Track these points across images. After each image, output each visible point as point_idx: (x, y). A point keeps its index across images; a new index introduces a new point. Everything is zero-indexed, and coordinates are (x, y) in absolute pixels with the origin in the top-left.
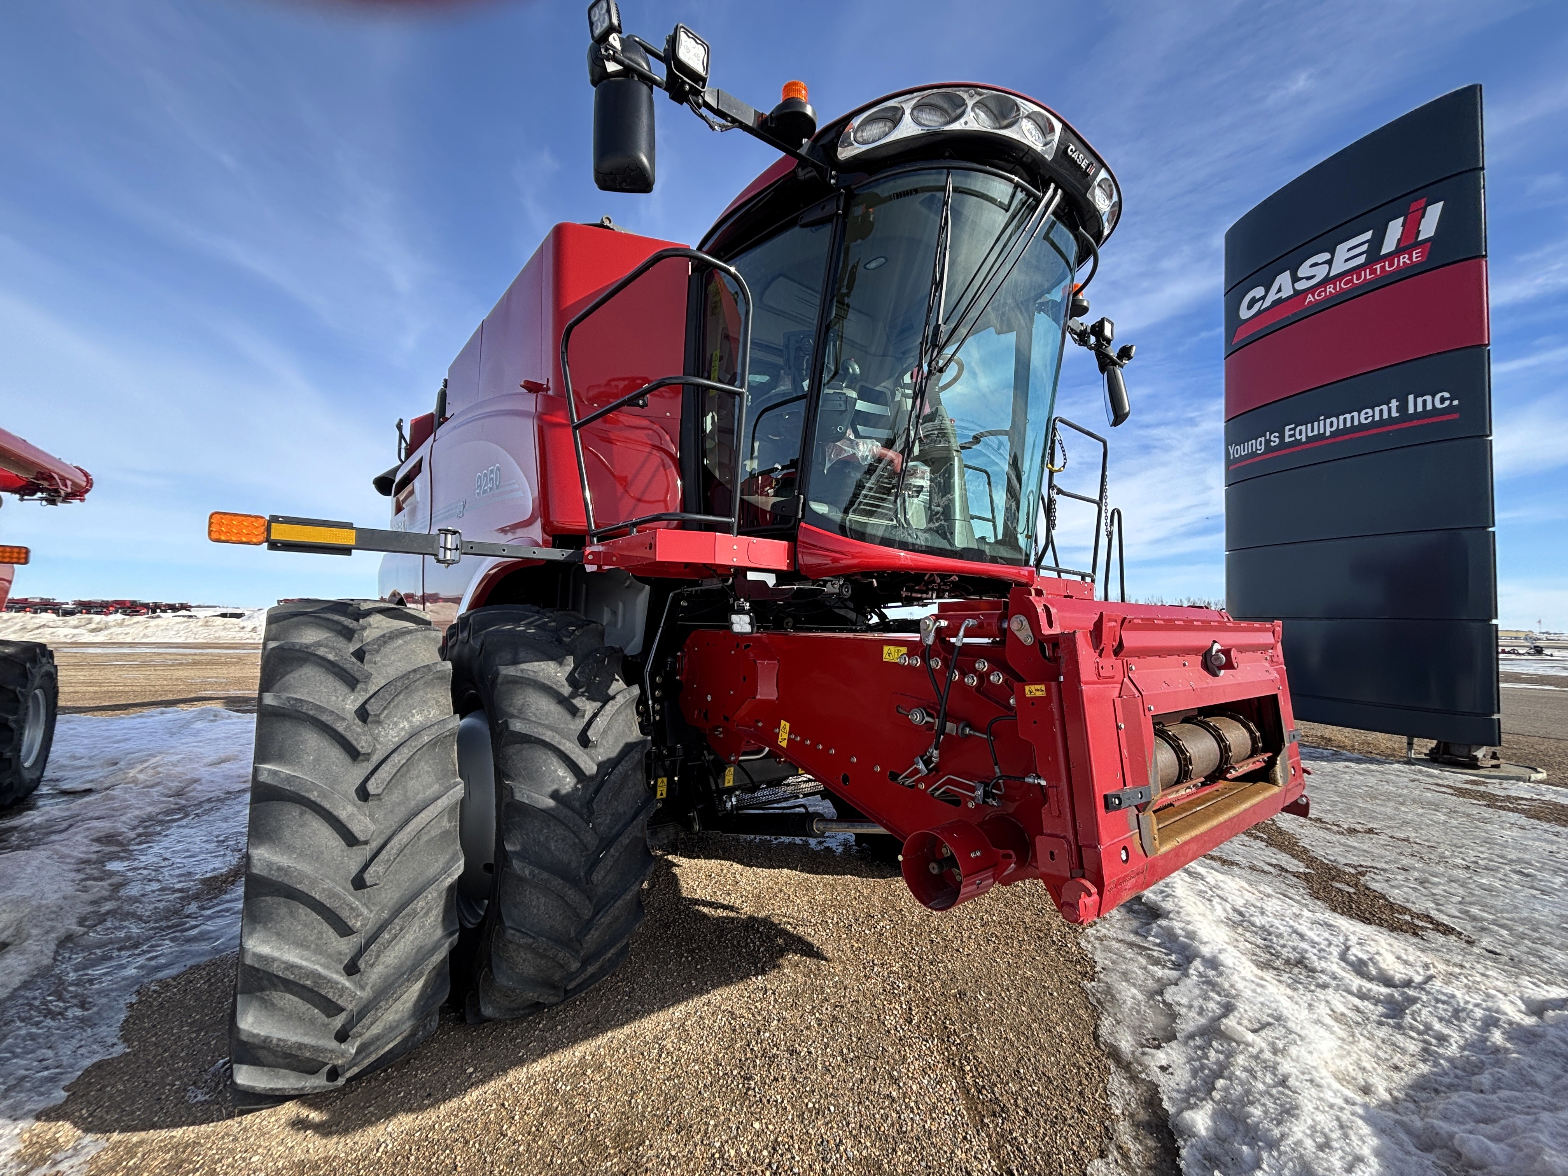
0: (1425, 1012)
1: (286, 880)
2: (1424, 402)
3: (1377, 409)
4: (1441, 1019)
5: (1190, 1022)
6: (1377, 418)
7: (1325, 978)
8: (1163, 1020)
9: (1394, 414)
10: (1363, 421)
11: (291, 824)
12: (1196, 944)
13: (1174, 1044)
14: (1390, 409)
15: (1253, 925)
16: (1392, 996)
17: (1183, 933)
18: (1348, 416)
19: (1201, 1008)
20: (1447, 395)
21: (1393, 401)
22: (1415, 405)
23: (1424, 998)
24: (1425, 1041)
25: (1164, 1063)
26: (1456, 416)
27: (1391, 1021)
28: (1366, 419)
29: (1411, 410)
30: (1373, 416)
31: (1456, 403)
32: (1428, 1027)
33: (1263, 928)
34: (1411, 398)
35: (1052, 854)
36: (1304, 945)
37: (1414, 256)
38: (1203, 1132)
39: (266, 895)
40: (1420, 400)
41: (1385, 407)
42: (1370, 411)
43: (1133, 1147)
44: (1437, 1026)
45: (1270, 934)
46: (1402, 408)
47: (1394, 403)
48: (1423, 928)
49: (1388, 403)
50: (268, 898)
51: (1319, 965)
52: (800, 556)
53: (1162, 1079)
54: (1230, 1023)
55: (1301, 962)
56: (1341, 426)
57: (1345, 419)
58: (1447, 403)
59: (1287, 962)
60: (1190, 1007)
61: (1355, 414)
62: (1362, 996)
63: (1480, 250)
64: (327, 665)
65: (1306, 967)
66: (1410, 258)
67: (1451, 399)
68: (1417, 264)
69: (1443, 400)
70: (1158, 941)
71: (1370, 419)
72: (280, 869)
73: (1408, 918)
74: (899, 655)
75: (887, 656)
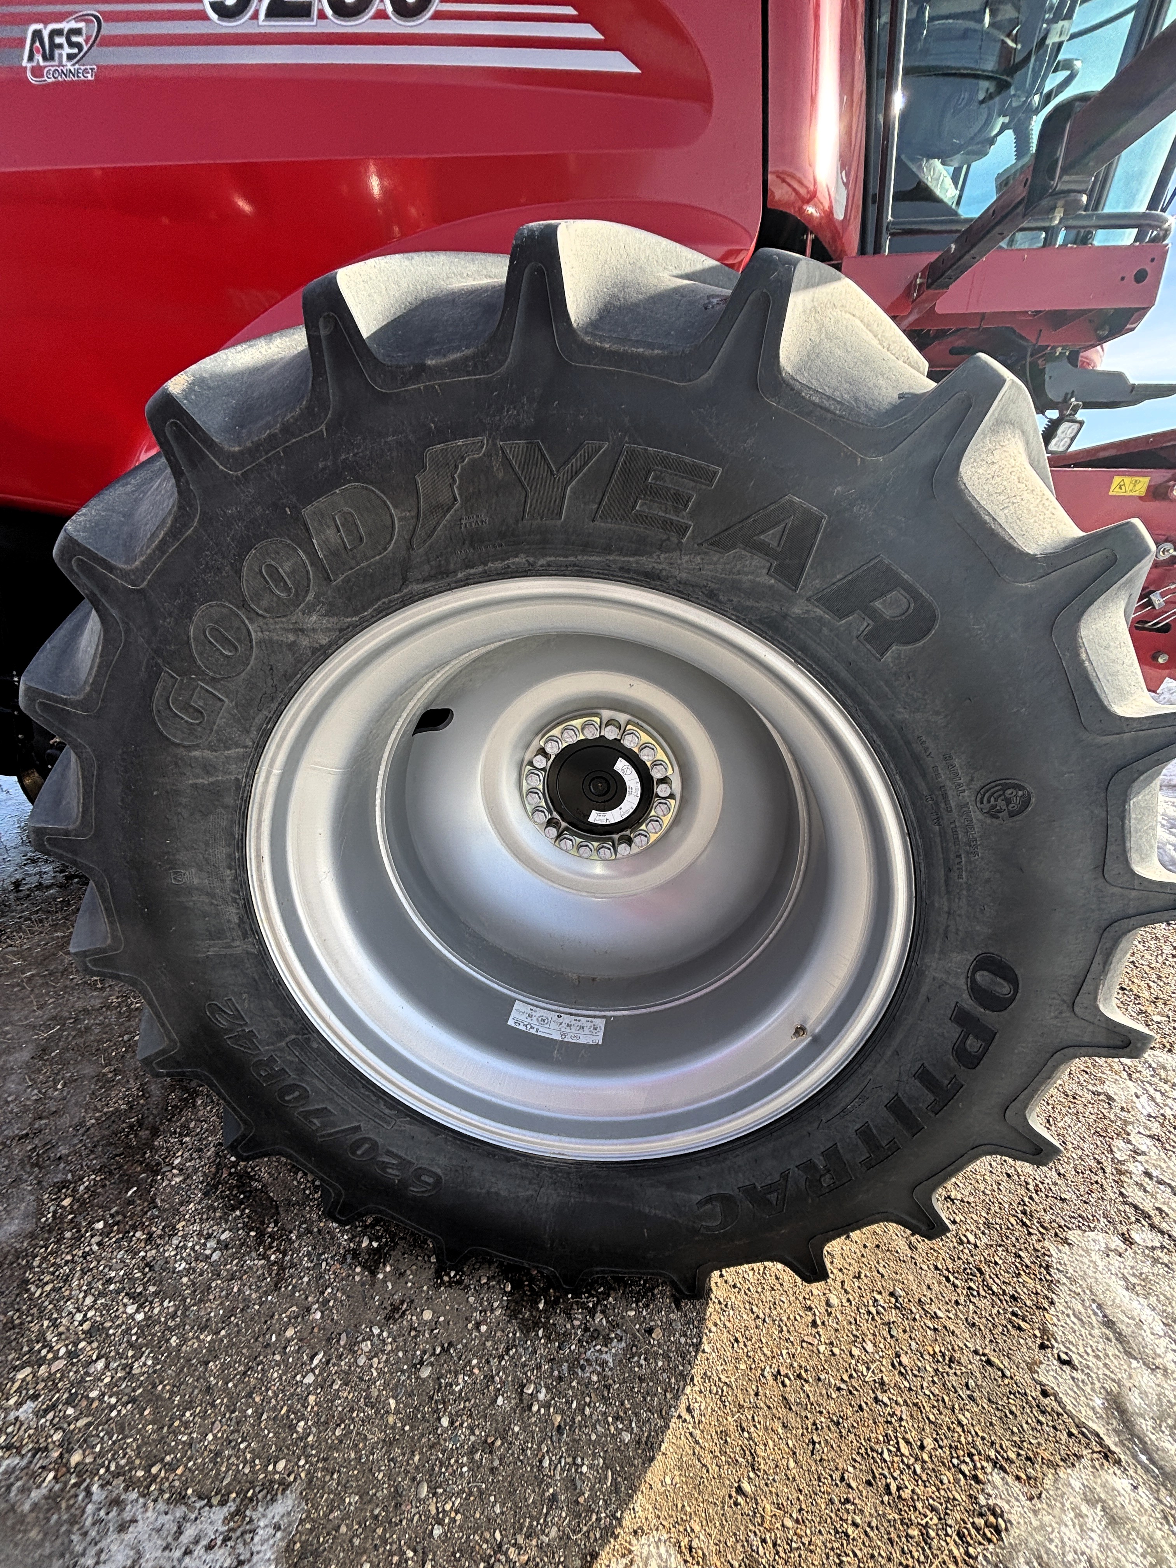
74: (1138, 487)
75: (1117, 489)
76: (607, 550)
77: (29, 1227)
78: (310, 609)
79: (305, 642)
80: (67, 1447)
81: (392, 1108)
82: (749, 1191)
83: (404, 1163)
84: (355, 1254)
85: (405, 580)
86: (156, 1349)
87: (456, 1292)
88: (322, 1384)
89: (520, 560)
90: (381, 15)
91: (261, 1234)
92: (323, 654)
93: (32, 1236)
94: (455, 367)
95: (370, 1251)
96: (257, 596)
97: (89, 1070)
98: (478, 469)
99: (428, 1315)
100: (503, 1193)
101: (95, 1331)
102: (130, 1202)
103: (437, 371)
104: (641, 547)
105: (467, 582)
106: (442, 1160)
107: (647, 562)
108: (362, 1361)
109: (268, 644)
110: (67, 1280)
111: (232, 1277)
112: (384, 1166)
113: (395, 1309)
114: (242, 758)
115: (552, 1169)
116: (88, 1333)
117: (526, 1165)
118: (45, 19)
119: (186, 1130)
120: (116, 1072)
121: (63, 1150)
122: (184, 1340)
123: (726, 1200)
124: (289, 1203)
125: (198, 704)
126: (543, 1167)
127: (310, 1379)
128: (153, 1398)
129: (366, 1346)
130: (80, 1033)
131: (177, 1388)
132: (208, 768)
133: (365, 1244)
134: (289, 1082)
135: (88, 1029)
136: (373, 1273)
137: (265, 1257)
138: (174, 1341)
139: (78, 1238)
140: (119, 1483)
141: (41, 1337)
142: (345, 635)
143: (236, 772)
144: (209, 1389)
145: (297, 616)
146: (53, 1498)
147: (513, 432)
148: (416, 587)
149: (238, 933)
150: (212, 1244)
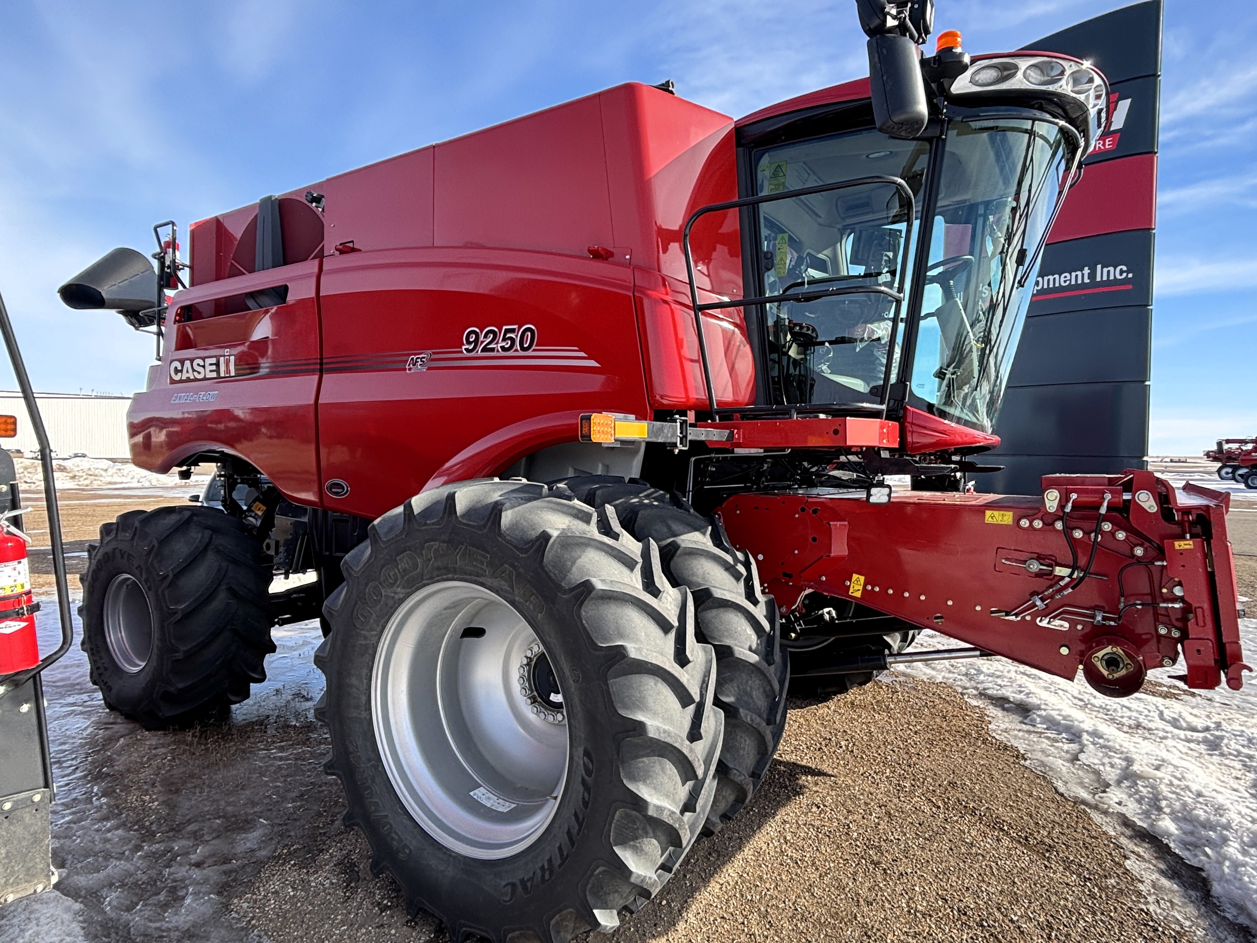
0: (1232, 743)
1: (669, 740)
2: (1109, 272)
3: (1074, 274)
4: (1243, 746)
5: (1111, 775)
6: (1073, 282)
7: (1161, 734)
8: (1092, 776)
9: (1087, 280)
10: (1063, 284)
11: (651, 692)
12: (1076, 723)
13: (1112, 788)
14: (1083, 275)
15: (1094, 706)
16: (1206, 737)
17: (1061, 718)
18: (1051, 278)
19: (1110, 763)
20: (1124, 268)
21: (1086, 268)
22: (1102, 273)
23: (1227, 735)
24: (1241, 761)
25: (1117, 801)
26: (1131, 287)
27: (1216, 752)
28: (1065, 282)
29: (1098, 279)
30: (1070, 280)
31: (1130, 275)
32: (1239, 753)
33: (1101, 707)
34: (1099, 267)
35: (1199, 651)
36: (1135, 714)
37: (1107, 143)
38: (1176, 832)
39: (643, 756)
40: (1105, 270)
41: (1079, 273)
42: (1067, 275)
43: (1140, 850)
44: (1245, 751)
45: (1108, 710)
46: (1092, 275)
47: (1086, 271)
48: (1178, 694)
49: (1082, 270)
50: (645, 759)
51: (1152, 725)
52: (909, 434)
53: (1123, 810)
54: (1136, 768)
55: (1138, 726)
56: (1045, 287)
57: (1049, 280)
58: (1124, 275)
59: (1130, 727)
60: (1103, 764)
61: (1057, 276)
62: (1188, 741)
63: (1153, 148)
64: (606, 548)
65: (1144, 728)
66: (1104, 145)
67: (1128, 272)
68: (1108, 151)
69: (1122, 272)
70: (1045, 726)
71: (1068, 282)
72: (665, 731)
73: (1165, 689)
74: (1005, 518)
75: (990, 519)
76: (470, 575)
77: (269, 855)
78: (398, 586)
79: (397, 597)
80: (252, 919)
81: (402, 809)
82: (522, 881)
83: (400, 840)
84: (379, 904)
85: (422, 579)
86: (292, 905)
87: (410, 930)
88: (341, 935)
89: (450, 576)
90: (516, 350)
91: (347, 885)
92: (402, 601)
93: (269, 858)
94: (433, 524)
95: (386, 905)
96: (384, 582)
97: (315, 808)
98: (436, 550)
99: (393, 932)
100: (433, 866)
101: (276, 892)
102: (307, 859)
103: (429, 525)
104: (478, 575)
105: (438, 581)
106: (414, 843)
107: (481, 580)
108: (359, 934)
109: (386, 596)
110: (274, 875)
111: (329, 894)
112: (393, 839)
113: (382, 925)
114: (375, 635)
115: (455, 857)
116: (273, 893)
117: (445, 853)
118: (415, 354)
119: (341, 841)
120: (325, 811)
121: (292, 834)
122: (302, 905)
123: (513, 885)
124: (365, 879)
125: (365, 614)
126: (451, 856)
127: (338, 932)
128: (285, 917)
129: (364, 931)
130: (319, 792)
131: (292, 917)
132: (366, 638)
133: (385, 902)
134: (367, 784)
135: (323, 791)
136: (382, 912)
137: (345, 893)
138: (299, 904)
139: (283, 864)
140: (263, 933)
141: (258, 888)
142: (408, 595)
143: (374, 641)
144: (303, 922)
145: (395, 588)
146: (243, 929)
147: (444, 542)
148: (425, 582)
149: (363, 708)
150: (328, 881)
